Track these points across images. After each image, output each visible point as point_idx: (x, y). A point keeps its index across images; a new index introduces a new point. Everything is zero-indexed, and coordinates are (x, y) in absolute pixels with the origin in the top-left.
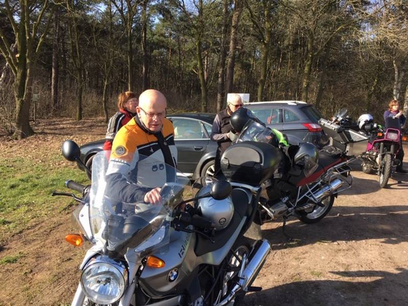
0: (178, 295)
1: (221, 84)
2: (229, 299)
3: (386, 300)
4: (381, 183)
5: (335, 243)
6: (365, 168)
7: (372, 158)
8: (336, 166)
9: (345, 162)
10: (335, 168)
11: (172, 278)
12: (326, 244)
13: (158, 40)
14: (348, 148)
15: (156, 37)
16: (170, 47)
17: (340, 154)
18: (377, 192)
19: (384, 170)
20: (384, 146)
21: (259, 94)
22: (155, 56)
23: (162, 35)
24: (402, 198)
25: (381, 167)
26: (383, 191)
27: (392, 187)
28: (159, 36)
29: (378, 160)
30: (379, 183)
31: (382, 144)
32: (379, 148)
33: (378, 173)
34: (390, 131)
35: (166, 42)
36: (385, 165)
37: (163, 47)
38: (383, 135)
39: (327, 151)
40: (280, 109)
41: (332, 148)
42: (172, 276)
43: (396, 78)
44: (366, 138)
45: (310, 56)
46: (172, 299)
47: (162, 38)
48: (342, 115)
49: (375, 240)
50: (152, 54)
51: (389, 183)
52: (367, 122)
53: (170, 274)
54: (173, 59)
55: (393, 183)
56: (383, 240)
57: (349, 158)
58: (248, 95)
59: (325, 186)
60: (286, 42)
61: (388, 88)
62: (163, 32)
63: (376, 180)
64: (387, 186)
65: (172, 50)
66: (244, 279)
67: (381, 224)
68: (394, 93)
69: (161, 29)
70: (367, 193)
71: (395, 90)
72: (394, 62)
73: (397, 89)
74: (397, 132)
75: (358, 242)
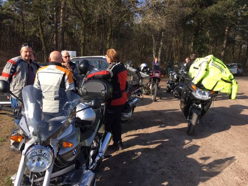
0: (73, 164)
1: (56, 45)
2: (94, 165)
3: (165, 153)
4: (153, 99)
5: (137, 131)
6: (144, 92)
7: (147, 87)
8: (135, 91)
9: (139, 89)
10: (134, 92)
11: (74, 153)
12: (133, 132)
13: (6, 13)
14: (140, 81)
15: (4, 11)
16: (16, 19)
17: (137, 85)
18: (151, 104)
19: (154, 92)
20: (153, 80)
21: (82, 51)
22: (4, 24)
23: (9, 10)
24: (163, 106)
25: (152, 91)
26: (154, 103)
27: (158, 101)
28: (7, 10)
29: (150, 87)
30: (152, 99)
31: (152, 79)
32: (151, 81)
33: (151, 94)
34: (156, 72)
35: (13, 14)
36: (154, 89)
37: (10, 18)
38: (153, 74)
39: (130, 83)
40: (98, 61)
41: (133, 81)
42: (74, 152)
43: (154, 44)
44: (148, 76)
45: (110, 30)
46: (70, 166)
47: (9, 12)
48: (129, 64)
49: (155, 127)
50: (2, 22)
51: (156, 99)
52: (144, 68)
53: (73, 151)
54: (18, 26)
55: (158, 99)
56: (158, 126)
57: (141, 86)
58: (75, 52)
59: (130, 102)
60: (94, 21)
61: (149, 50)
62: (10, 7)
63: (150, 98)
64: (156, 101)
65: (18, 20)
66: (102, 152)
67: (157, 119)
68: (153, 52)
69: (8, 6)
70: (147, 105)
71: (154, 51)
72: (153, 35)
73: (155, 50)
74: (159, 73)
75: (148, 129)
